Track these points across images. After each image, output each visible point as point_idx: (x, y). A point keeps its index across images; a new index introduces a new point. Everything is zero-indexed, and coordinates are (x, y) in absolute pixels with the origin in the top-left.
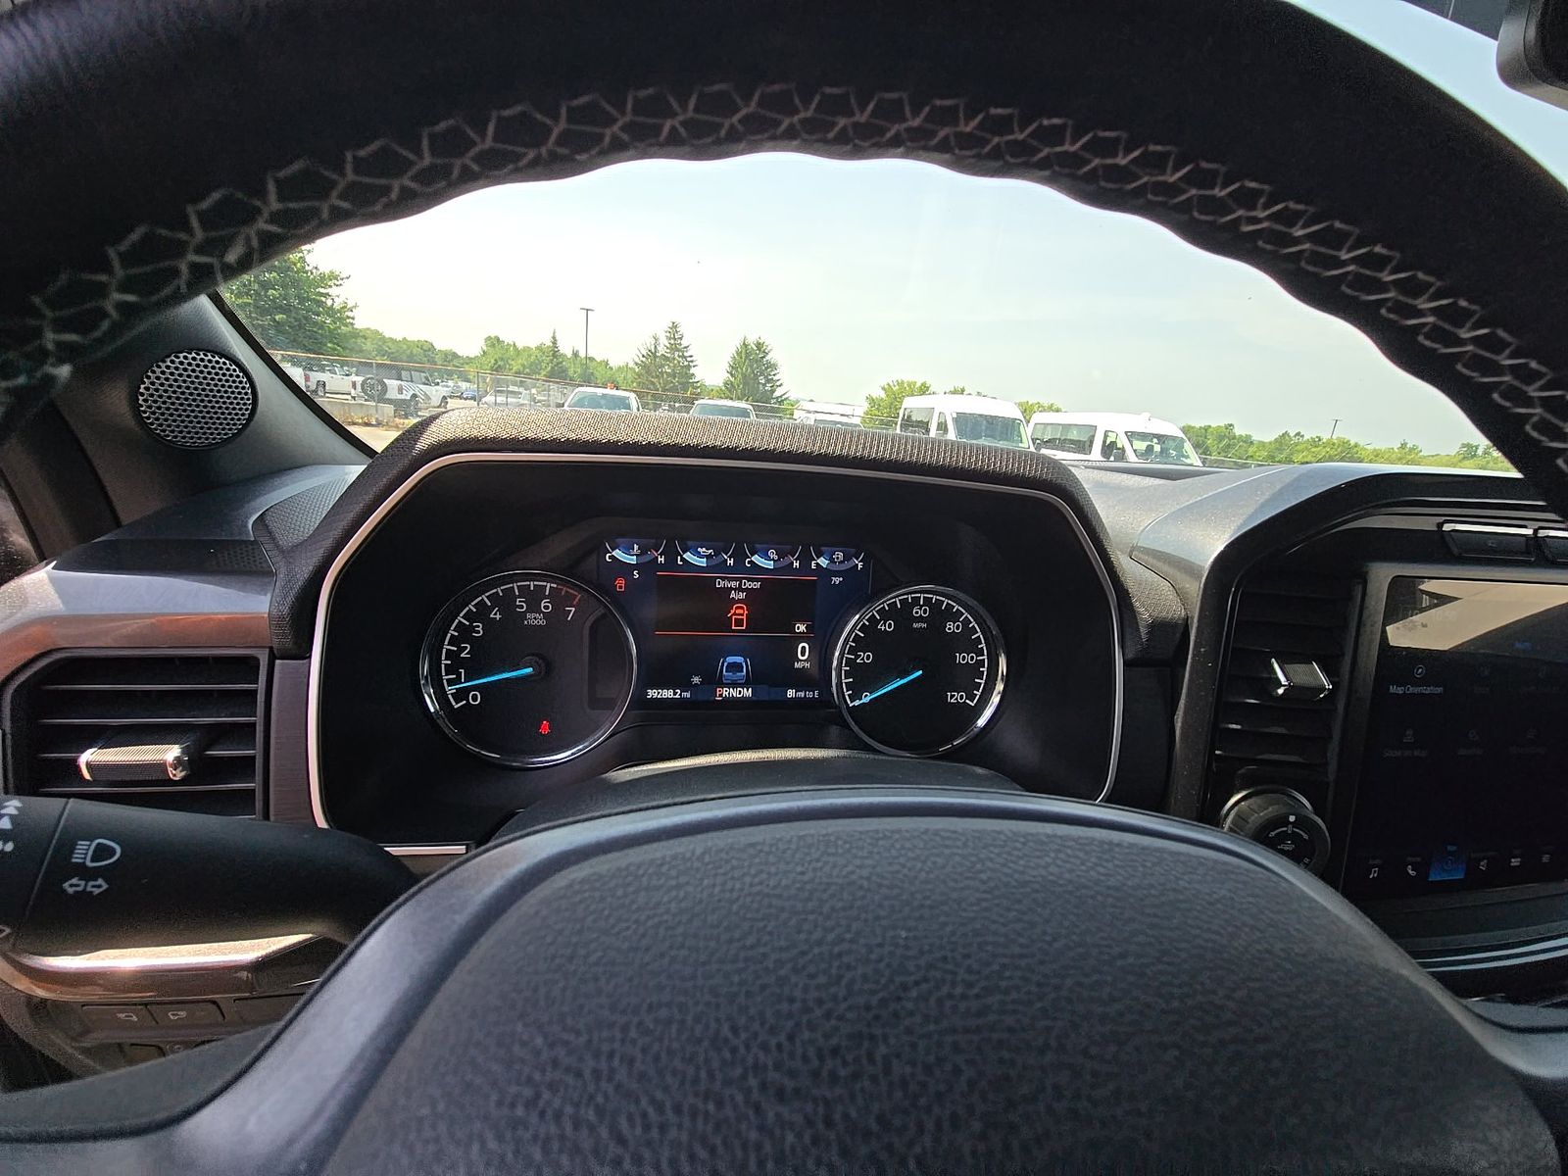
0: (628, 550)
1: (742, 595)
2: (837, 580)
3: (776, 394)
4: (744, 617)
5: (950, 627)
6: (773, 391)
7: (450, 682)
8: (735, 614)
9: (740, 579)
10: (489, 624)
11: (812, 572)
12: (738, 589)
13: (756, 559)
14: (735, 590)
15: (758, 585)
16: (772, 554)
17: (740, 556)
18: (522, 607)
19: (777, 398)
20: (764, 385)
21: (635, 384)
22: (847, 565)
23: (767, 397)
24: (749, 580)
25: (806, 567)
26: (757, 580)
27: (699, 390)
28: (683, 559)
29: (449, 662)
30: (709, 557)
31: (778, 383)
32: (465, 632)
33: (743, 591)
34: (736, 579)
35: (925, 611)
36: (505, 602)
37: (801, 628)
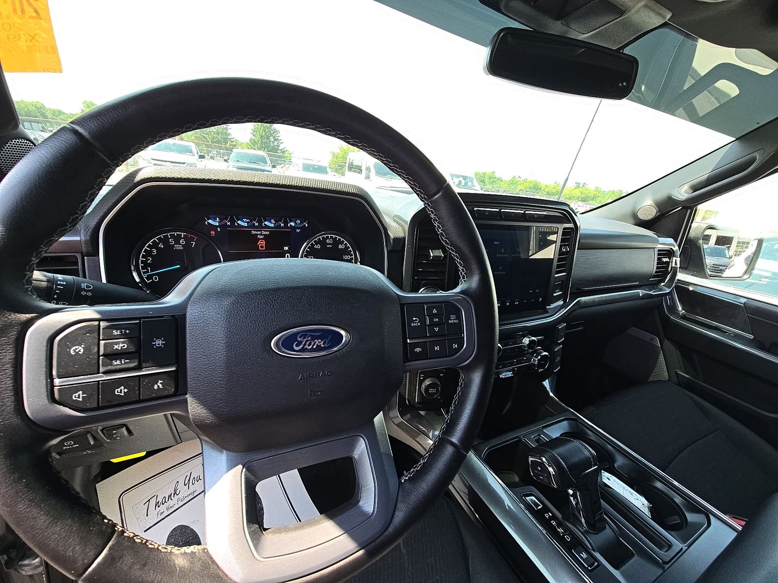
0: (214, 220)
1: (262, 237)
2: (298, 231)
3: (280, 148)
4: (264, 245)
5: (340, 246)
6: (278, 146)
7: (144, 273)
8: (260, 244)
9: (261, 231)
10: (158, 249)
11: (288, 228)
12: (261, 234)
13: (266, 223)
14: (260, 235)
15: (268, 233)
16: (273, 221)
17: (260, 222)
18: (172, 243)
19: (281, 150)
20: (273, 142)
21: (193, 137)
22: (301, 225)
23: (275, 149)
24: (264, 231)
25: (286, 226)
26: (268, 231)
27: (234, 143)
28: (237, 223)
29: (143, 265)
30: (248, 222)
31: (281, 141)
32: (148, 253)
33: (262, 235)
34: (260, 231)
35: (331, 241)
36: (165, 241)
37: (286, 248)
